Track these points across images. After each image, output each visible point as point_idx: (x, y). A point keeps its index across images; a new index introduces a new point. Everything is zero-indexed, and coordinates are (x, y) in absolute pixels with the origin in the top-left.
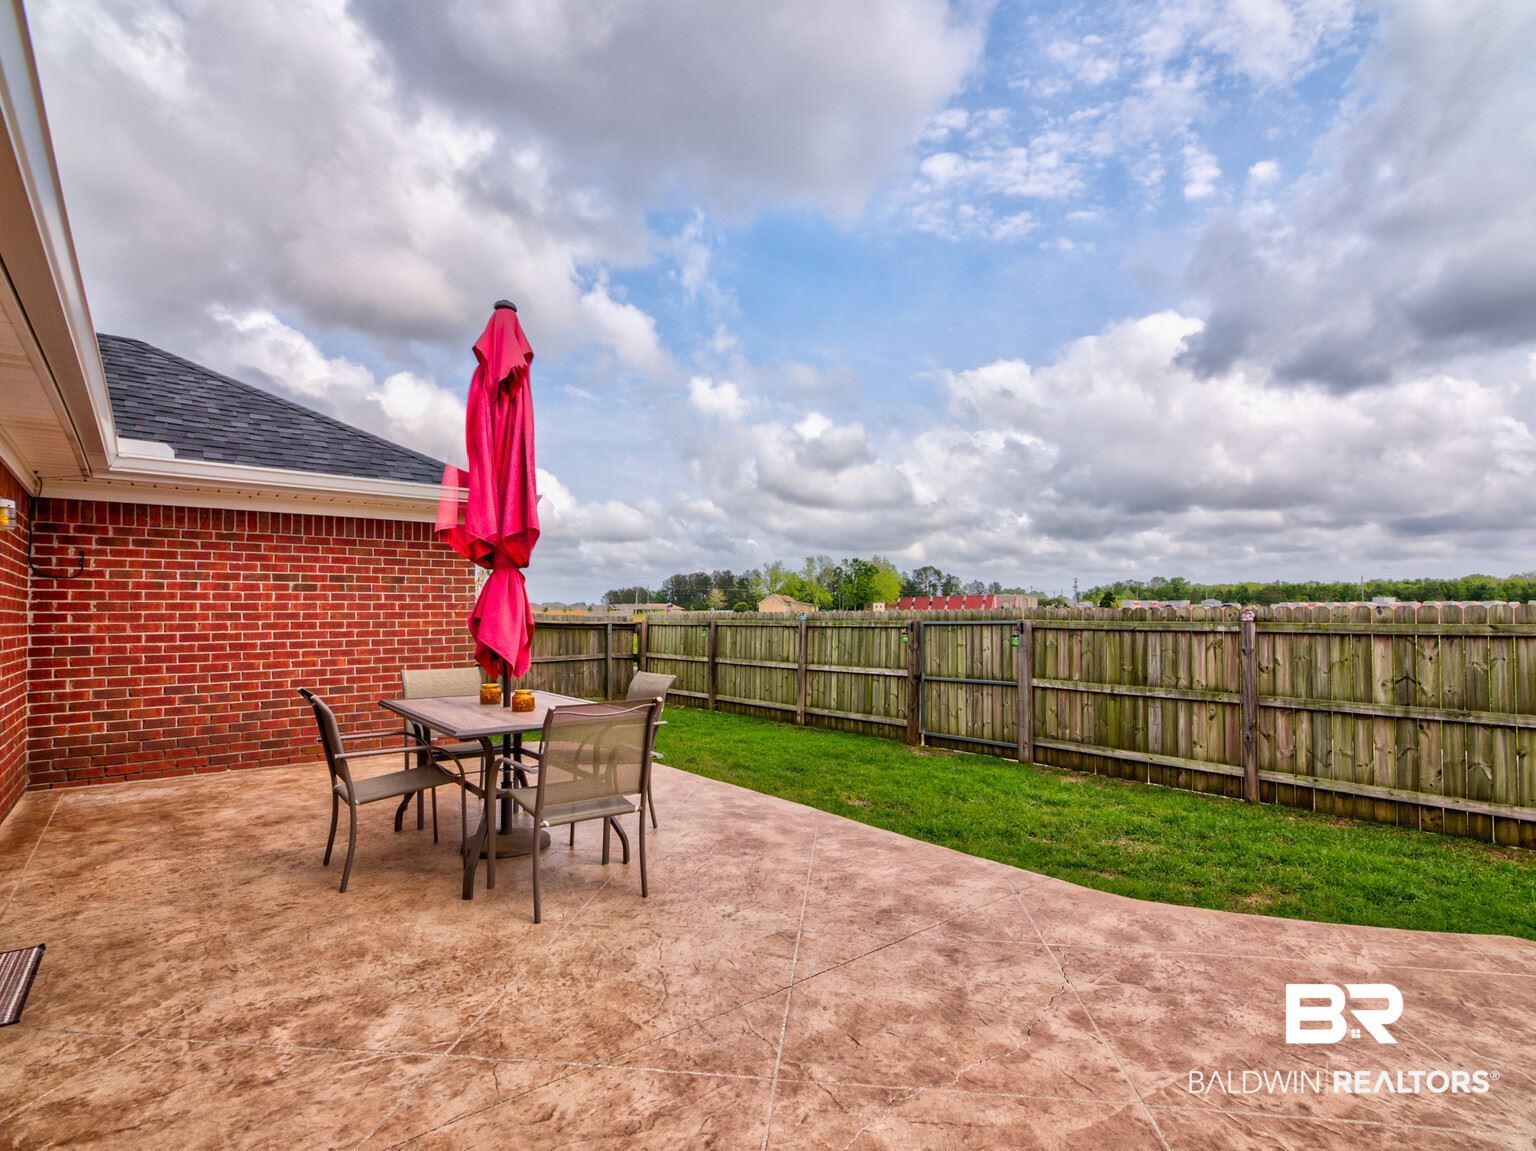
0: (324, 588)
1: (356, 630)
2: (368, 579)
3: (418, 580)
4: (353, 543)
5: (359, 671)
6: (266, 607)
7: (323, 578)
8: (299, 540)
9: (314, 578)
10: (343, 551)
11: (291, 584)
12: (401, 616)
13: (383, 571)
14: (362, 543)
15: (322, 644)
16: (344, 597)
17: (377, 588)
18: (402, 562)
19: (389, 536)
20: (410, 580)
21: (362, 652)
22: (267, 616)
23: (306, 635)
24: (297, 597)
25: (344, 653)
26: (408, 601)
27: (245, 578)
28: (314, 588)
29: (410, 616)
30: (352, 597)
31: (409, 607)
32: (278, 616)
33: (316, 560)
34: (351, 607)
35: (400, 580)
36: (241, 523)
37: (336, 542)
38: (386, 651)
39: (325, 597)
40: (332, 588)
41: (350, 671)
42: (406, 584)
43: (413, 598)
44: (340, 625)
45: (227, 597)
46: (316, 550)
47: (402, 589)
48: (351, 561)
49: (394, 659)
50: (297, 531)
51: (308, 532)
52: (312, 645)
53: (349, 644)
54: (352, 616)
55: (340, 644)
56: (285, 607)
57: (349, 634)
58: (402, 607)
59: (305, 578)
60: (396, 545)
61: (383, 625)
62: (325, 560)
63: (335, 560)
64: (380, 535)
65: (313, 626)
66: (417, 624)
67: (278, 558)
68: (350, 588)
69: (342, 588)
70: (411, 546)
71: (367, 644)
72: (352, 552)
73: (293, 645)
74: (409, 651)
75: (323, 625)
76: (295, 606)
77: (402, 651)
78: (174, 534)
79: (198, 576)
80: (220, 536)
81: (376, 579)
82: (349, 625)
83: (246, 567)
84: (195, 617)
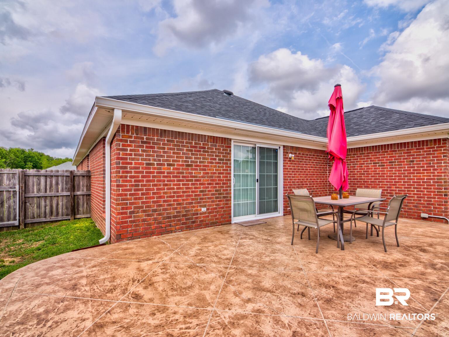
0: (387, 165)
1: (397, 178)
2: (401, 162)
3: (420, 161)
4: (396, 151)
5: (399, 191)
6: (371, 171)
7: (387, 163)
8: (380, 152)
9: (384, 163)
10: (393, 154)
11: (378, 165)
12: (414, 173)
13: (406, 159)
14: (398, 151)
15: (387, 182)
16: (393, 168)
17: (404, 165)
18: (414, 155)
19: (408, 147)
20: (417, 161)
21: (399, 185)
22: (371, 174)
23: (382, 179)
24: (379, 168)
25: (393, 185)
26: (416, 168)
27: (366, 164)
28: (384, 166)
29: (417, 173)
30: (396, 168)
31: (416, 170)
32: (374, 174)
33: (384, 157)
34: (395, 171)
35: (413, 161)
36: (365, 150)
37: (390, 151)
38: (408, 185)
39: (387, 168)
40: (389, 165)
41: (396, 190)
42: (415, 162)
43: (418, 167)
44: (392, 176)
45: (362, 169)
46: (384, 155)
47: (413, 164)
48: (396, 156)
49: (411, 188)
50: (379, 150)
51: (382, 150)
52: (384, 182)
53: (395, 182)
54: (396, 173)
55: (392, 182)
56: (376, 171)
57: (395, 179)
58: (414, 170)
59: (381, 163)
60: (411, 150)
61: (407, 176)
62: (387, 157)
63: (390, 157)
64: (405, 147)
65: (384, 176)
66: (420, 176)
67: (374, 158)
68: (395, 165)
69: (392, 165)
70: (417, 149)
71: (401, 182)
72: (395, 154)
73: (379, 182)
74: (417, 185)
75: (387, 176)
76: (379, 171)
77: (414, 185)
78: (351, 155)
79: (356, 164)
80: (360, 154)
81: (404, 162)
82: (395, 176)
83: (366, 161)
84: (355, 174)
